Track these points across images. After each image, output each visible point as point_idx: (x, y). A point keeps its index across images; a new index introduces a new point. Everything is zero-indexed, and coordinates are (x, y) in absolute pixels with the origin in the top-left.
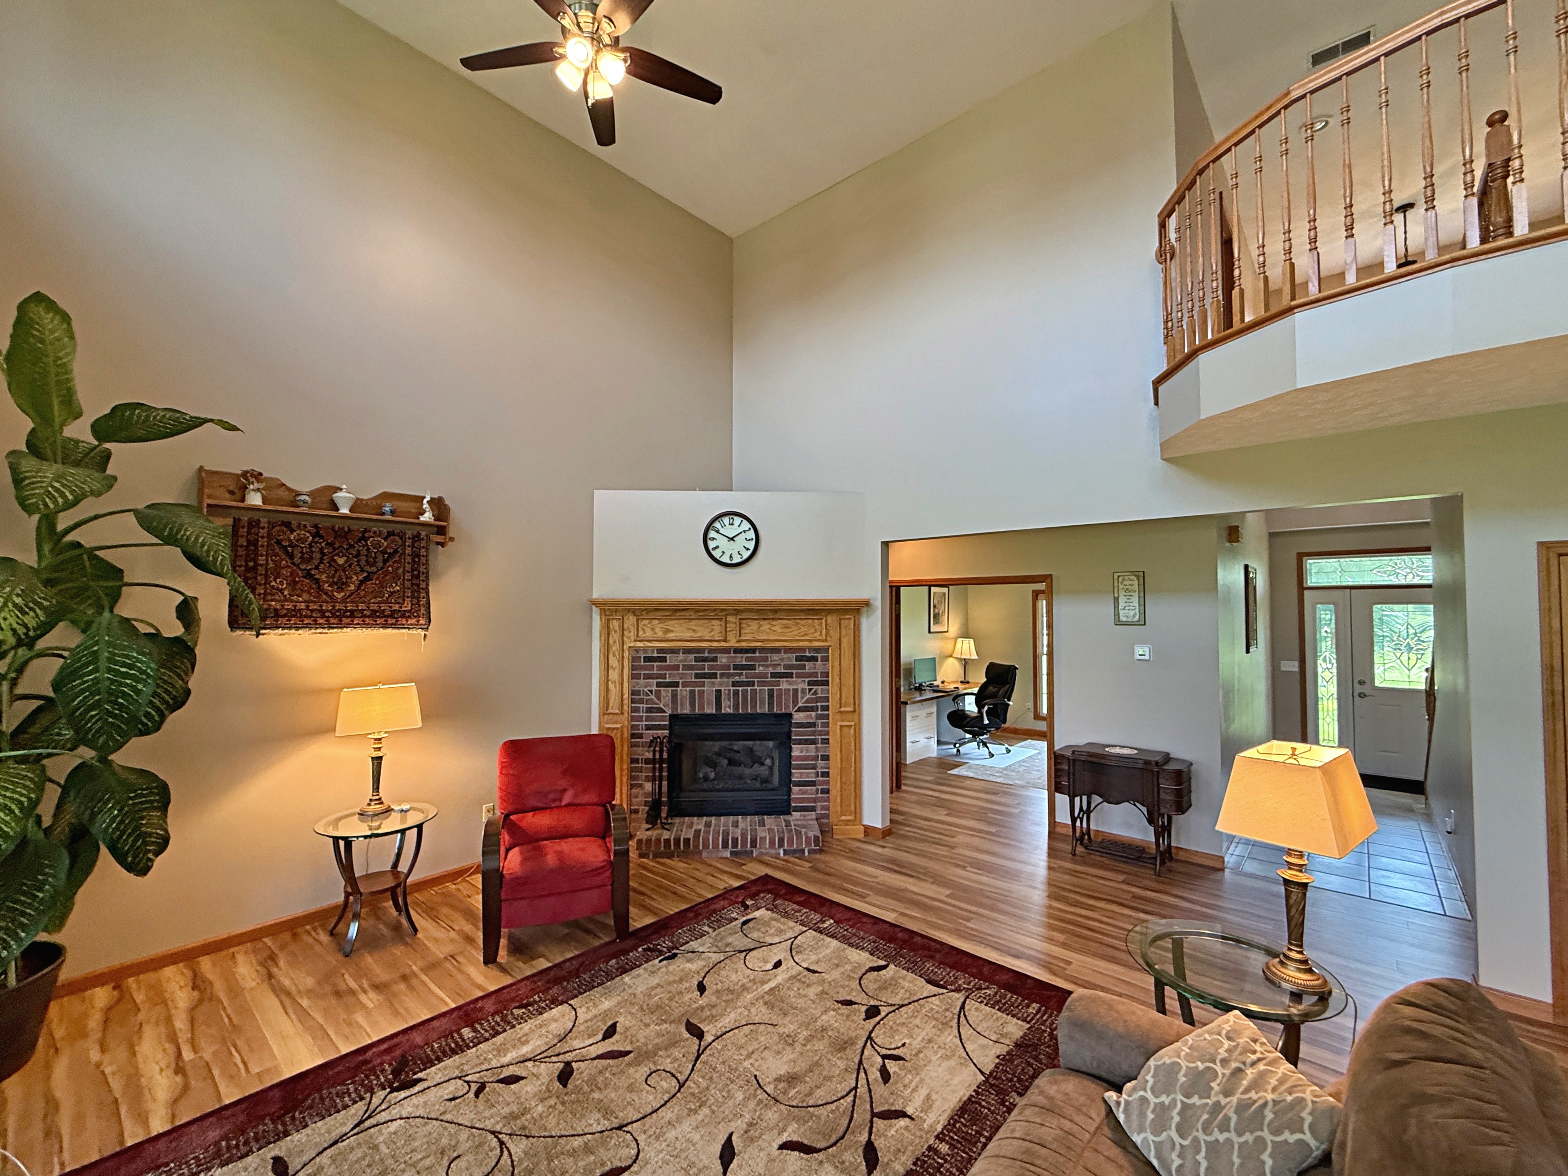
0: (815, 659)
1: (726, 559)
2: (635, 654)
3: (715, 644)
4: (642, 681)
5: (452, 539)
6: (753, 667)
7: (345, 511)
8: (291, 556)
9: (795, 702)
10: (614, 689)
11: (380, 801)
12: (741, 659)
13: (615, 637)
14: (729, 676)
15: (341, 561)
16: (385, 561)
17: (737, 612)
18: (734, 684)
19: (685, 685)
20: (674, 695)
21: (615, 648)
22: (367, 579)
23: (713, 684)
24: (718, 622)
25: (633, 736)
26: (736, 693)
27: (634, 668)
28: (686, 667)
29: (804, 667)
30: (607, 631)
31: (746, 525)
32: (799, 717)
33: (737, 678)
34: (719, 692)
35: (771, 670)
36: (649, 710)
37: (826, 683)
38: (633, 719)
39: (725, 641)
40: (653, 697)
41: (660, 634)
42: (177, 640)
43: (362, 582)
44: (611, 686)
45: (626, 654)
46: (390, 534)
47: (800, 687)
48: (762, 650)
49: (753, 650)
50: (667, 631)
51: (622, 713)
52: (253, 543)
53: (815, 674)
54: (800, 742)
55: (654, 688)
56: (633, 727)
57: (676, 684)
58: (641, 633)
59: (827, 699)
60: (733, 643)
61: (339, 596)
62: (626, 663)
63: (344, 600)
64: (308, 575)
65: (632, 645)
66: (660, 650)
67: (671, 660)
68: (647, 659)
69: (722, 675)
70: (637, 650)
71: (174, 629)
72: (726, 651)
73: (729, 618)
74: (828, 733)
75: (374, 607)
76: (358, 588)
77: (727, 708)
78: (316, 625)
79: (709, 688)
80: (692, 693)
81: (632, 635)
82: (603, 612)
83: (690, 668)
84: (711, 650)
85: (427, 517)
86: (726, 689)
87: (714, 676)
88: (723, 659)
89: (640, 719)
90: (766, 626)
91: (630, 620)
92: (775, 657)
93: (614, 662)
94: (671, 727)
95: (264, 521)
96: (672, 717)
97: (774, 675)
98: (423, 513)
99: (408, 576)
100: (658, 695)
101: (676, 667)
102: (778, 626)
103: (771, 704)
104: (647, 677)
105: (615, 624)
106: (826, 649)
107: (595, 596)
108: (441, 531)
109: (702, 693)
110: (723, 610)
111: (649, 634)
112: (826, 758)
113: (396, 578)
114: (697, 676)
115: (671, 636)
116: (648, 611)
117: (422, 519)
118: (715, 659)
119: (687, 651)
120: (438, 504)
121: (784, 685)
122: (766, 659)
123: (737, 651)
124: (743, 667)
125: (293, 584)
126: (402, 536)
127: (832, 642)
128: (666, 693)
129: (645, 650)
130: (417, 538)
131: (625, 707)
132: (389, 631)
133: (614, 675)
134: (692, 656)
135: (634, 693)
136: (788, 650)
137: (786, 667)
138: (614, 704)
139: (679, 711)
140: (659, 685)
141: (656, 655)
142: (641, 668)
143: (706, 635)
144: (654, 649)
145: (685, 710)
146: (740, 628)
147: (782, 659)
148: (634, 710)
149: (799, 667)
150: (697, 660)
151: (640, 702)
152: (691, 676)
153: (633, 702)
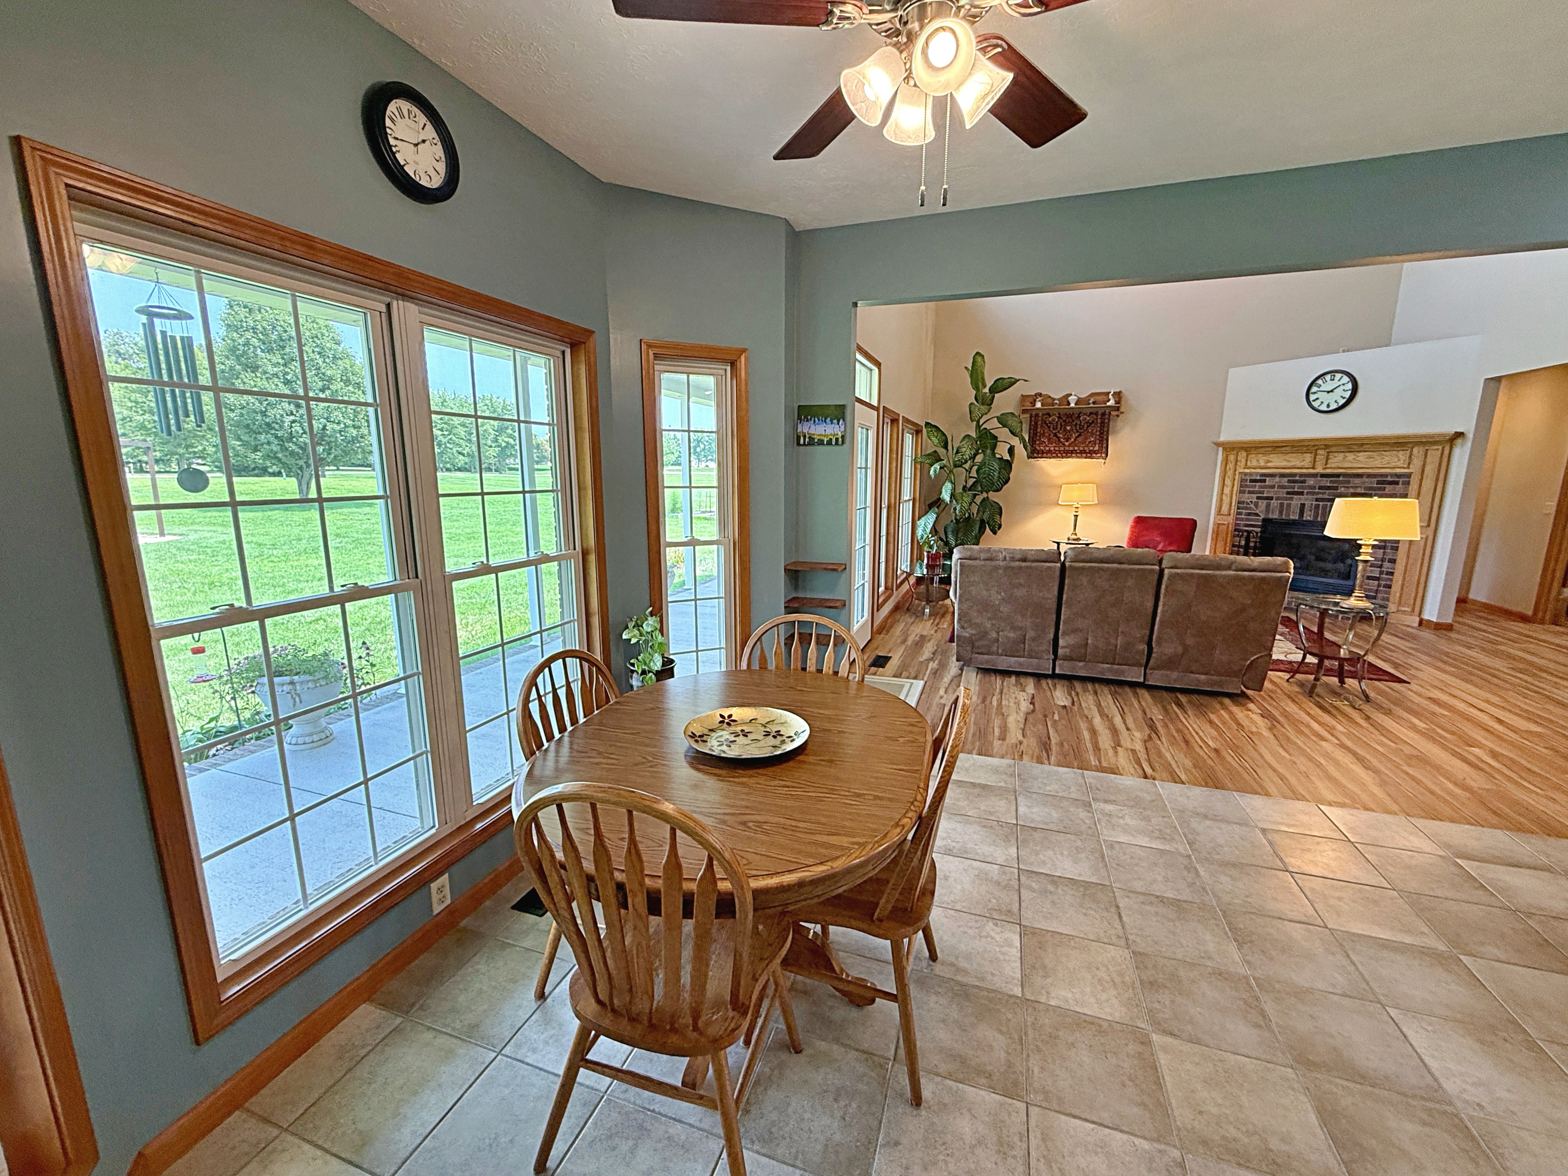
0: (1397, 483)
1: (1324, 408)
2: (1243, 477)
3: (1304, 471)
4: (1247, 495)
5: (1122, 413)
6: (1335, 488)
7: (1072, 405)
8: (1049, 427)
10: (1226, 500)
11: (1076, 534)
12: (1326, 482)
13: (1231, 466)
14: (1313, 494)
15: (1068, 428)
16: (1088, 427)
17: (1327, 446)
18: (1317, 500)
19: (1277, 499)
20: (1268, 506)
21: (1230, 473)
22: (1080, 435)
23: (1300, 499)
24: (1309, 455)
25: (1236, 530)
26: (1317, 507)
27: (1241, 486)
28: (1279, 487)
29: (1383, 489)
30: (1226, 461)
31: (1346, 379)
33: (1320, 496)
34: (1303, 505)
35: (1351, 490)
36: (1249, 514)
38: (1237, 519)
39: (1313, 468)
40: (1253, 506)
41: (1262, 464)
42: (1007, 460)
43: (1077, 437)
44: (1224, 497)
45: (1237, 477)
46: (1091, 413)
48: (1345, 475)
49: (1338, 475)
50: (1269, 461)
51: (1230, 515)
52: (1036, 423)
53: (1393, 495)
55: (1255, 500)
56: (1236, 525)
57: (1271, 498)
58: (1249, 463)
60: (1319, 470)
61: (1067, 444)
62: (1236, 483)
63: (1069, 446)
64: (1055, 435)
65: (1242, 471)
66: (1262, 475)
67: (1269, 481)
68: (1251, 481)
69: (1308, 493)
70: (1246, 474)
71: (1007, 457)
72: (1314, 475)
73: (1320, 452)
75: (1081, 449)
76: (1075, 440)
77: (1308, 516)
78: (1057, 457)
79: (1296, 502)
80: (1282, 505)
81: (1243, 465)
82: (1225, 449)
83: (1283, 487)
84: (1301, 475)
85: (1111, 403)
86: (1310, 502)
87: (1302, 493)
88: (1311, 482)
89: (1242, 519)
90: (1350, 456)
91: (1243, 454)
92: (1357, 481)
93: (1228, 482)
94: (1262, 527)
95: (1040, 414)
96: (1264, 520)
97: (1353, 494)
98: (1109, 400)
99: (1098, 433)
100: (1256, 505)
101: (1273, 487)
102: (1362, 456)
104: (1250, 492)
105: (1232, 458)
106: (1409, 475)
107: (1222, 439)
108: (1118, 409)
109: (1289, 505)
110: (1314, 446)
111: (1255, 463)
112: (1393, 561)
113: (1092, 434)
114: (1288, 493)
115: (1270, 464)
116: (1256, 448)
117: (1108, 404)
118: (1304, 482)
119: (1282, 475)
120: (1118, 395)
122: (1349, 482)
123: (1323, 476)
124: (1329, 488)
125: (1049, 439)
126: (1096, 414)
127: (1415, 469)
128: (1263, 504)
129: (1251, 474)
130: (1103, 414)
131: (1232, 511)
132: (1087, 460)
133: (1227, 490)
134: (1286, 479)
135: (1239, 502)
136: (1369, 476)
137: (1366, 489)
138: (1225, 509)
139: (1270, 516)
140: (1258, 498)
141: (1258, 478)
142: (1247, 486)
143: (1299, 464)
144: (1257, 474)
145: (1275, 516)
146: (1327, 459)
147: (1364, 483)
148: (1239, 514)
149: (1380, 489)
150: (1289, 481)
151: (1243, 508)
152: (1283, 493)
153: (1238, 508)
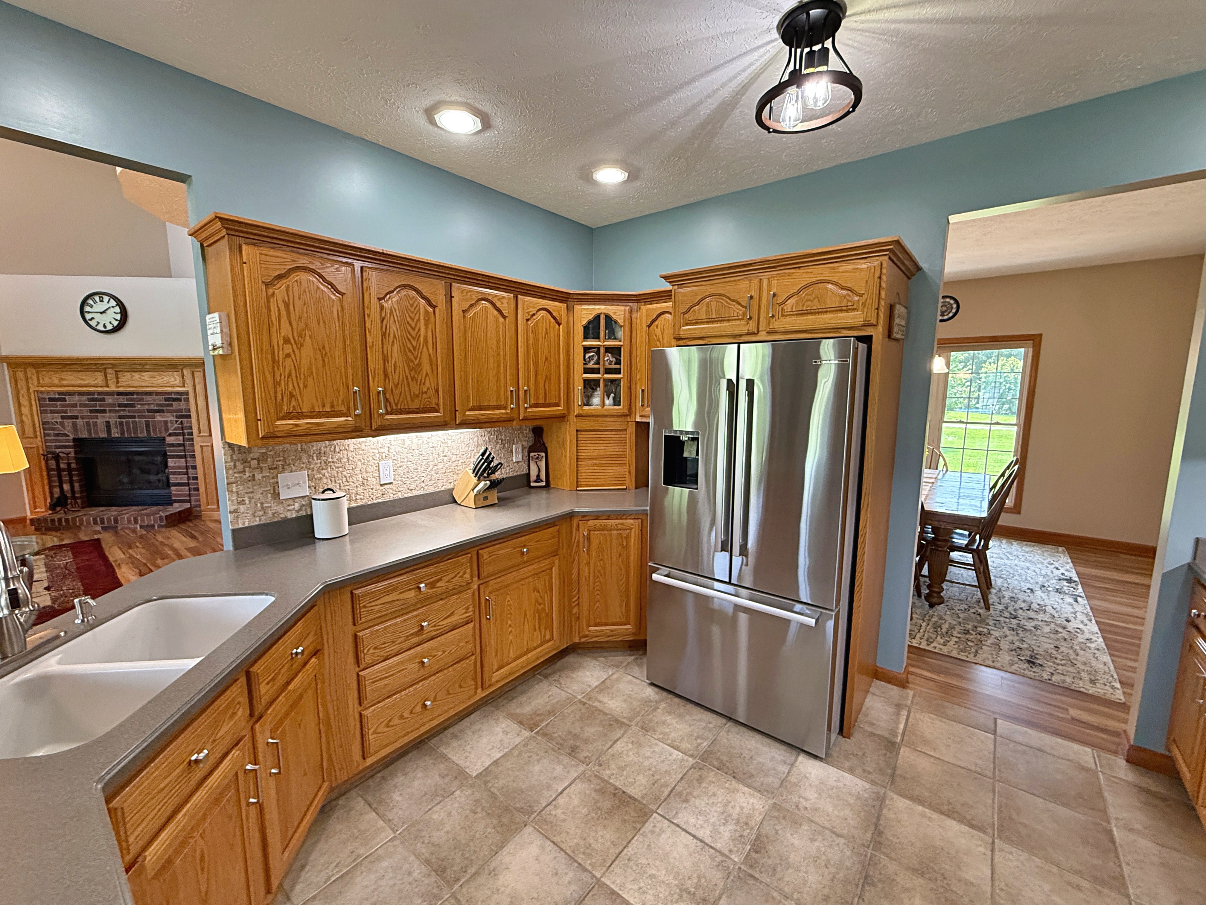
0: (179, 400)
1: (101, 327)
2: (40, 396)
3: (100, 389)
4: (48, 415)
6: (132, 406)
9: (167, 429)
10: (27, 421)
12: (122, 400)
13: (22, 384)
14: (116, 411)
17: (113, 366)
18: (120, 417)
19: (82, 418)
20: (75, 425)
21: (23, 391)
23: (104, 417)
24: (99, 374)
25: (48, 452)
27: (41, 405)
28: (81, 405)
29: (172, 405)
30: (15, 378)
31: (113, 303)
32: (170, 440)
33: (122, 413)
34: (108, 423)
35: (146, 407)
36: (57, 435)
37: (189, 417)
38: (46, 441)
39: (107, 386)
40: (58, 426)
41: (56, 381)
44: (24, 418)
45: (32, 396)
47: (169, 419)
48: (138, 393)
49: (132, 393)
50: (62, 379)
51: (36, 437)
53: (180, 411)
54: (173, 457)
55: (60, 420)
56: (47, 447)
57: (76, 417)
58: (41, 381)
59: (191, 428)
60: (113, 388)
62: (33, 402)
65: (37, 389)
66: (60, 393)
67: (69, 400)
68: (51, 399)
69: (110, 411)
70: (42, 393)
72: (110, 394)
73: (108, 370)
74: (194, 451)
77: (115, 433)
79: (101, 420)
80: (88, 423)
81: (35, 382)
82: (9, 365)
83: (85, 406)
84: (99, 393)
86: (113, 419)
87: (104, 411)
88: (109, 400)
89: (51, 441)
90: (137, 376)
91: (31, 372)
92: (149, 398)
93: (24, 401)
94: (75, 447)
96: (74, 440)
97: (149, 411)
100: (62, 424)
101: (75, 406)
102: (146, 376)
103: (148, 431)
104: (52, 412)
105: (20, 374)
106: (185, 393)
107: (3, 354)
109: (95, 424)
110: (102, 364)
111: (48, 381)
112: (194, 467)
114: (91, 411)
115: (65, 383)
116: (44, 365)
118: (103, 400)
119: (81, 394)
121: (158, 418)
122: (142, 399)
123: (119, 394)
124: (126, 406)
127: (189, 388)
128: (68, 423)
129: (48, 392)
131: (38, 433)
133: (25, 410)
134: (85, 398)
135: (44, 423)
136: (158, 394)
137: (158, 405)
138: (29, 431)
139: (81, 436)
140: (62, 417)
141: (57, 396)
142: (47, 405)
143: (93, 383)
144: (55, 392)
145: (84, 435)
146: (117, 378)
147: (154, 400)
148: (46, 435)
149: (168, 405)
150: (89, 400)
151: (50, 429)
152: (85, 412)
153: (44, 429)
